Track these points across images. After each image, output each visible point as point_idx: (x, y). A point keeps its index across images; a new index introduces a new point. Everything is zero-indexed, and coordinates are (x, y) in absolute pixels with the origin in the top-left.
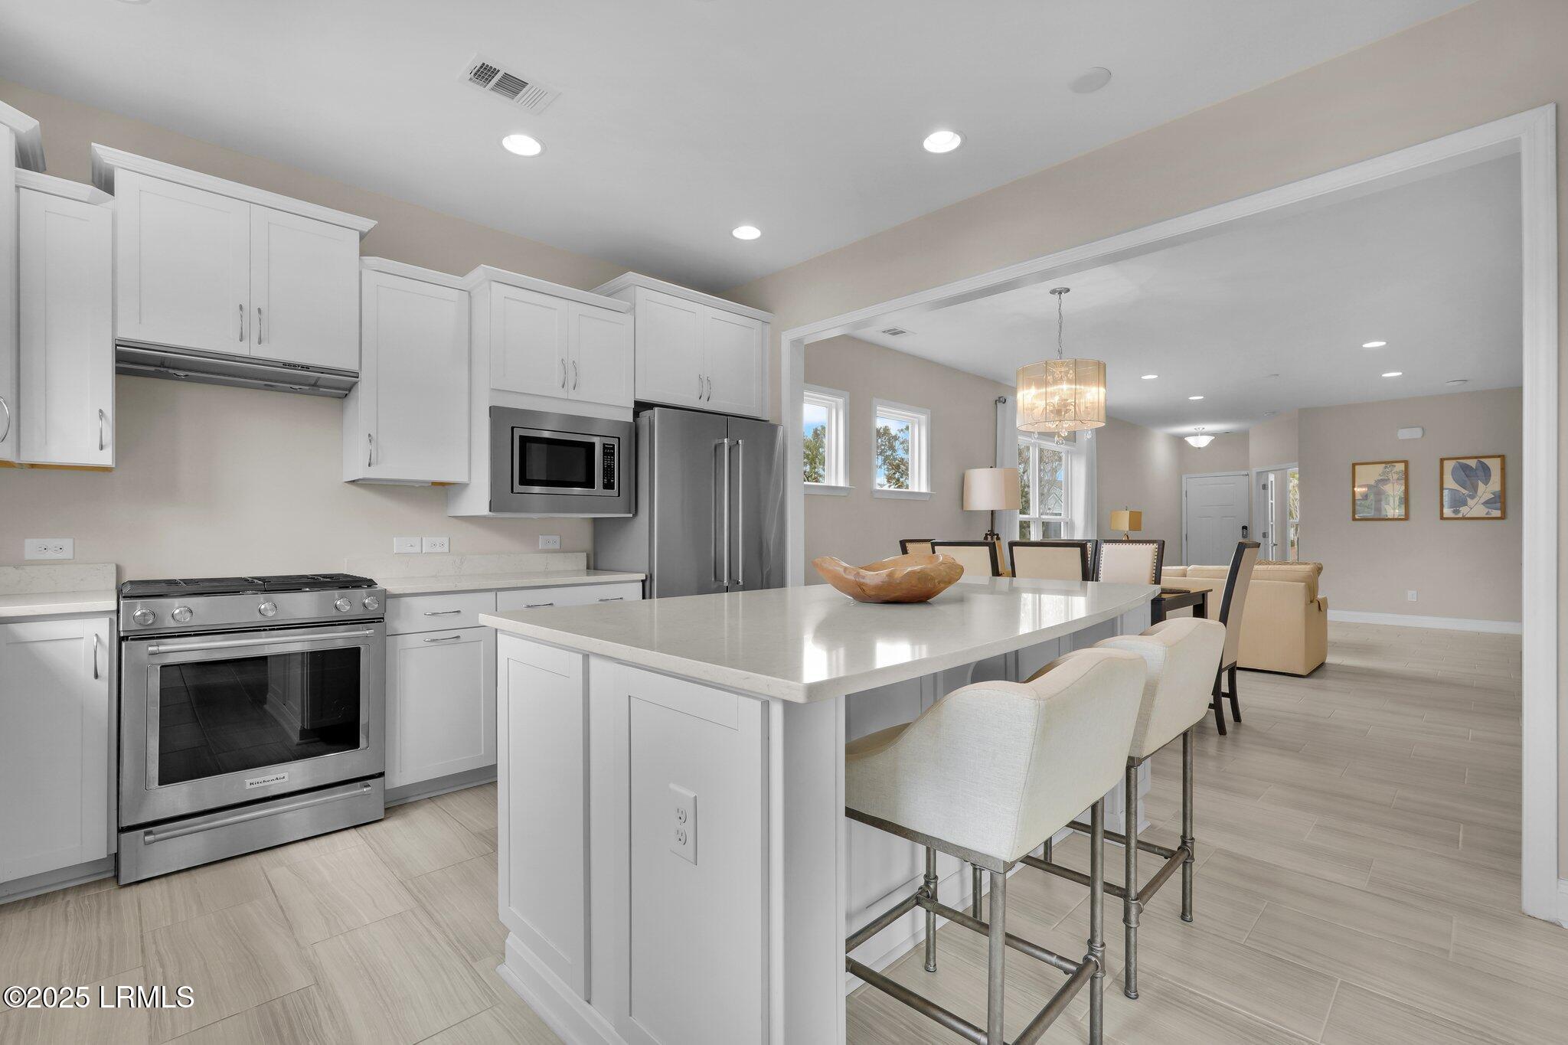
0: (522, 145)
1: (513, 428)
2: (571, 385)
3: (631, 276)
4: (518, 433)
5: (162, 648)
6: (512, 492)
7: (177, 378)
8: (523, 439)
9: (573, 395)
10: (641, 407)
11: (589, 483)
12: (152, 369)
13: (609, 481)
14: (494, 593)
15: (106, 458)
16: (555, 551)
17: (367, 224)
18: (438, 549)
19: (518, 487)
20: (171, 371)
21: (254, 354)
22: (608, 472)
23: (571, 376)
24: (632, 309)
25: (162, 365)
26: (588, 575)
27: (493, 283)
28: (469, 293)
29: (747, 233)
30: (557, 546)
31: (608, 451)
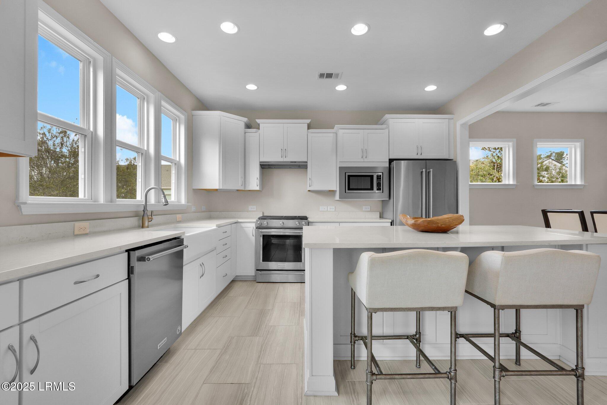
0: (341, 88)
1: (345, 173)
2: (365, 157)
3: (387, 116)
4: (347, 174)
5: (262, 231)
6: (345, 193)
7: (272, 168)
8: (349, 176)
9: (366, 160)
10: (391, 161)
11: (372, 189)
12: (268, 167)
13: (379, 188)
14: (339, 223)
15: (258, 188)
16: (368, 211)
17: (308, 121)
18: (331, 210)
19: (347, 191)
20: (271, 167)
21: (284, 161)
22: (379, 185)
23: (365, 153)
24: (388, 127)
25: (269, 166)
26: (380, 219)
27: (339, 130)
28: (336, 133)
29: (431, 88)
30: (369, 210)
31: (379, 177)
